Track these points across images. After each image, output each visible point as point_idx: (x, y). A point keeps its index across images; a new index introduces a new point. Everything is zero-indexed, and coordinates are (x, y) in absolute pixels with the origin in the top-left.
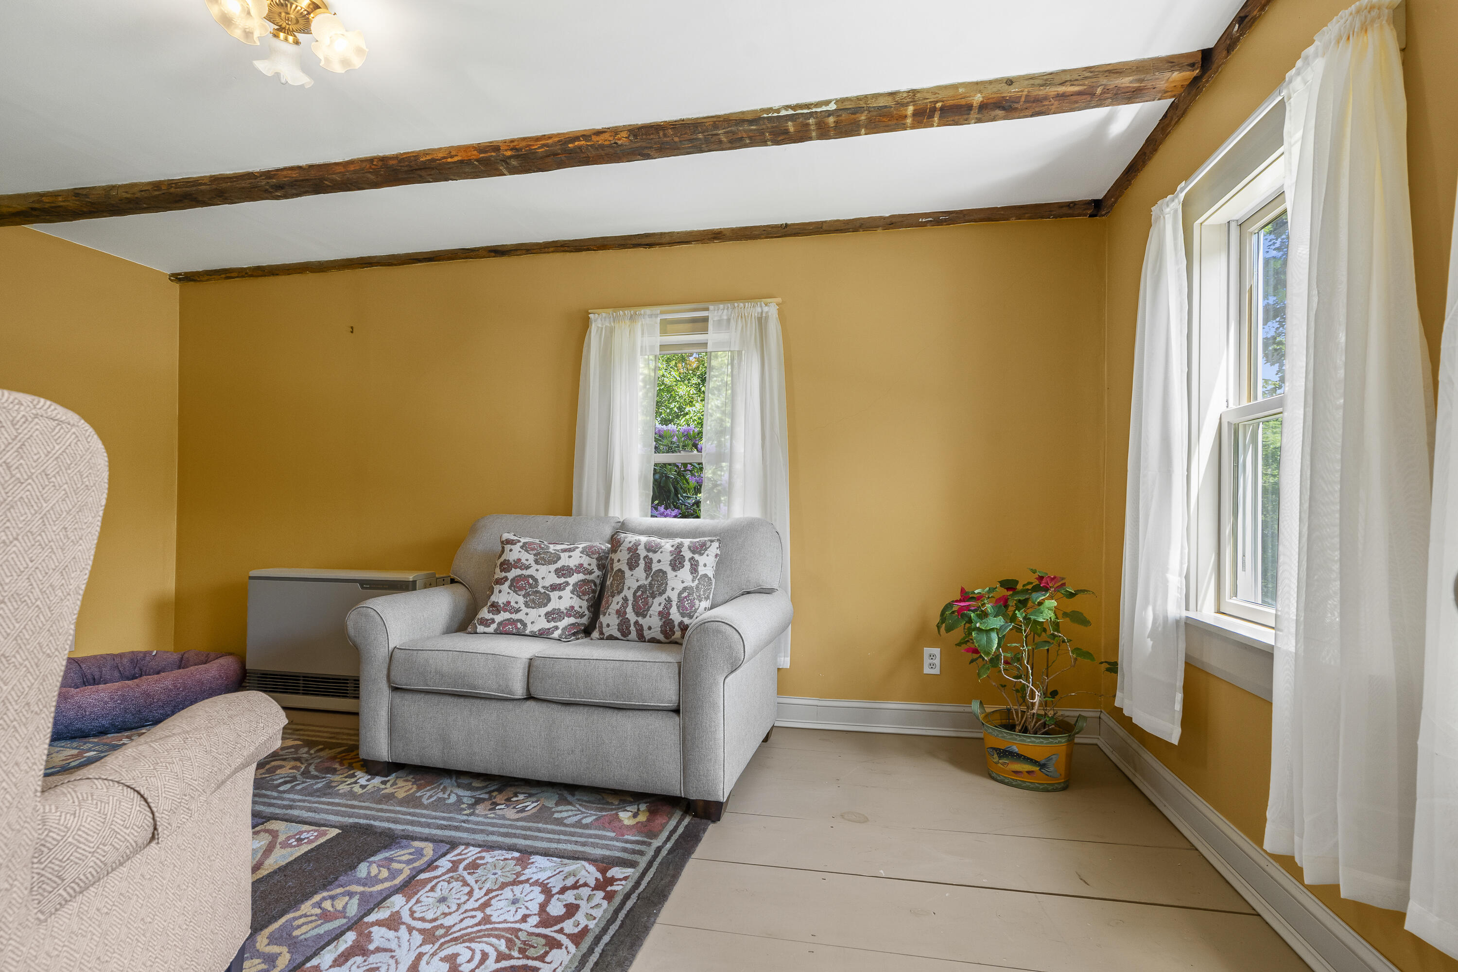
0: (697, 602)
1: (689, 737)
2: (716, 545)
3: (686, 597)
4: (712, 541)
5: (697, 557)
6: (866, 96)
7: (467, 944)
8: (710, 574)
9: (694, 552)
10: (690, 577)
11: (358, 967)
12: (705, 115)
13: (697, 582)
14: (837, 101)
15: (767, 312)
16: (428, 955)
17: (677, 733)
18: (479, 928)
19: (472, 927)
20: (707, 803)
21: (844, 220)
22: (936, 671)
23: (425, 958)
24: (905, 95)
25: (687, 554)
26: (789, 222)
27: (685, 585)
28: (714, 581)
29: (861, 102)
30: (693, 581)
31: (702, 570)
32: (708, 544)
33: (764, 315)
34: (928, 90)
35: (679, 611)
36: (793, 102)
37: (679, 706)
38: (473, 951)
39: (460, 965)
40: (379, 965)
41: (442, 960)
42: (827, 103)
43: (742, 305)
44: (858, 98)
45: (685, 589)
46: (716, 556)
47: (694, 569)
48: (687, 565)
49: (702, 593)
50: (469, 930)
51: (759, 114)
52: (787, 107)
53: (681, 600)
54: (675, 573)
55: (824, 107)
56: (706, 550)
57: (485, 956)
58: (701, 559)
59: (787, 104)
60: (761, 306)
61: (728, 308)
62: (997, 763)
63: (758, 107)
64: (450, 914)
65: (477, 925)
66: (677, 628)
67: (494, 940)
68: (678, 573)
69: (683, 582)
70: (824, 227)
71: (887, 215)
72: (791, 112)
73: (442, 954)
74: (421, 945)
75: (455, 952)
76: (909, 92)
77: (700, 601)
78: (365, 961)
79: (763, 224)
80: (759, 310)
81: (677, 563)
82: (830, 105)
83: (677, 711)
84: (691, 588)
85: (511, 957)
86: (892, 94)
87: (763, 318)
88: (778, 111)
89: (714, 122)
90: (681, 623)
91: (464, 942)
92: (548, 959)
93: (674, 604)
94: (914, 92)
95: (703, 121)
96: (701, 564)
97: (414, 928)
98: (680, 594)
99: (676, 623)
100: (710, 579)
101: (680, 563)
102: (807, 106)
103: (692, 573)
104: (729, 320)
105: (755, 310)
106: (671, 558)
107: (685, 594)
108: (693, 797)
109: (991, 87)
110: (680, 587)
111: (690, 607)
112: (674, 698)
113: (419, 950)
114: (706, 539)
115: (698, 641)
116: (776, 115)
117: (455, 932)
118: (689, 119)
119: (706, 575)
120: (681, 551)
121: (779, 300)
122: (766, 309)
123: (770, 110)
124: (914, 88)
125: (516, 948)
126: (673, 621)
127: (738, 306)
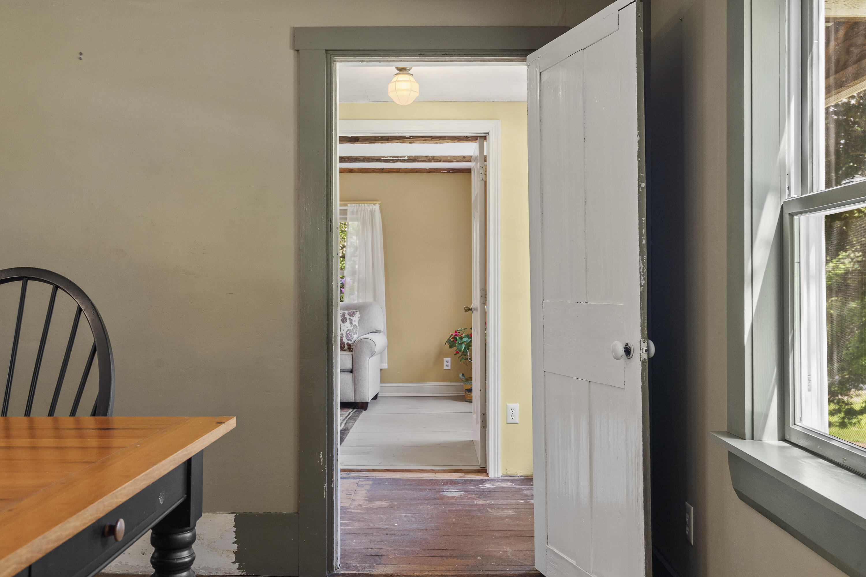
0: (353, 335)
1: (356, 380)
2: (358, 313)
3: (349, 333)
4: (357, 311)
5: (351, 318)
6: (418, 156)
8: (357, 325)
9: (350, 316)
10: (350, 325)
12: (360, 156)
13: (352, 327)
14: (408, 157)
15: (375, 209)
17: (352, 379)
20: (363, 403)
21: (409, 169)
22: (449, 368)
24: (431, 157)
25: (348, 317)
26: (384, 168)
27: (348, 328)
28: (358, 327)
29: (416, 158)
30: (351, 327)
31: (354, 323)
32: (355, 312)
33: (373, 210)
34: (438, 157)
35: (346, 338)
36: (392, 155)
37: (352, 370)
42: (404, 157)
43: (363, 205)
44: (415, 157)
45: (348, 330)
46: (359, 317)
47: (351, 323)
48: (348, 321)
49: (354, 332)
51: (380, 158)
52: (390, 157)
53: (347, 334)
54: (344, 324)
55: (403, 158)
56: (355, 315)
58: (353, 319)
59: (390, 155)
60: (372, 206)
61: (357, 206)
62: (467, 395)
63: (380, 155)
66: (346, 345)
68: (345, 324)
69: (347, 327)
70: (400, 171)
71: (428, 168)
72: (392, 158)
76: (432, 156)
77: (354, 335)
79: (372, 167)
80: (371, 207)
81: (344, 320)
82: (405, 157)
83: (351, 372)
84: (351, 330)
86: (426, 157)
87: (373, 212)
88: (387, 157)
89: (364, 159)
90: (347, 343)
93: (344, 336)
94: (434, 157)
95: (360, 158)
96: (353, 320)
98: (346, 332)
99: (346, 343)
100: (357, 326)
101: (345, 320)
102: (398, 157)
103: (350, 324)
104: (357, 211)
105: (369, 207)
106: (341, 318)
107: (348, 332)
108: (358, 401)
109: (459, 158)
110: (346, 329)
111: (351, 337)
112: (351, 367)
114: (354, 311)
115: (359, 346)
116: (386, 159)
118: (354, 156)
119: (355, 325)
120: (345, 316)
121: (380, 202)
122: (374, 207)
123: (384, 157)
124: (434, 155)
126: (344, 343)
127: (361, 205)
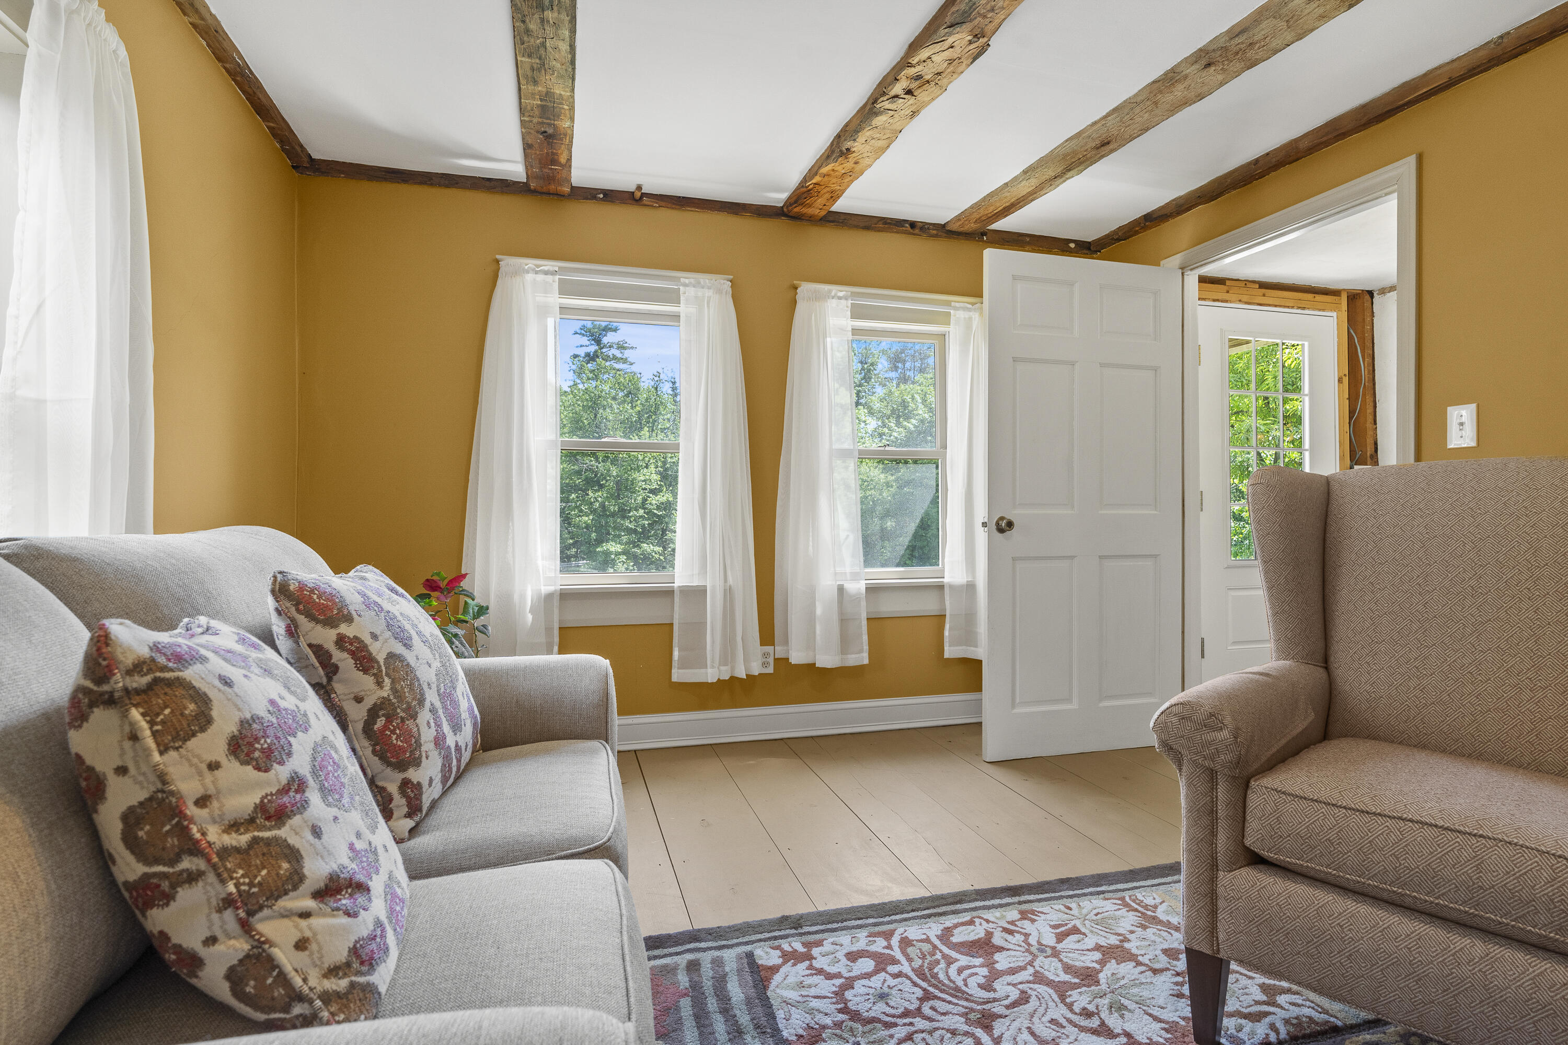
7: (964, 988)
11: (1068, 1036)
16: (1002, 1003)
18: (940, 995)
19: (944, 1000)
23: (1006, 1002)
38: (965, 980)
39: (984, 977)
40: (1048, 1025)
41: (995, 991)
50: (949, 998)
57: (960, 971)
64: (948, 1030)
65: (939, 998)
67: (942, 976)
73: (991, 995)
74: (1001, 1016)
75: (979, 989)
78: (1059, 1037)
85: (945, 956)
91: (964, 992)
92: (924, 937)
97: (993, 1039)
113: (1007, 1012)
117: (963, 1006)
125: (934, 958)
